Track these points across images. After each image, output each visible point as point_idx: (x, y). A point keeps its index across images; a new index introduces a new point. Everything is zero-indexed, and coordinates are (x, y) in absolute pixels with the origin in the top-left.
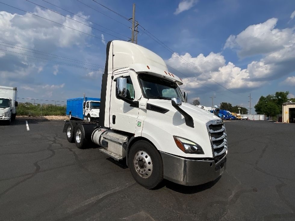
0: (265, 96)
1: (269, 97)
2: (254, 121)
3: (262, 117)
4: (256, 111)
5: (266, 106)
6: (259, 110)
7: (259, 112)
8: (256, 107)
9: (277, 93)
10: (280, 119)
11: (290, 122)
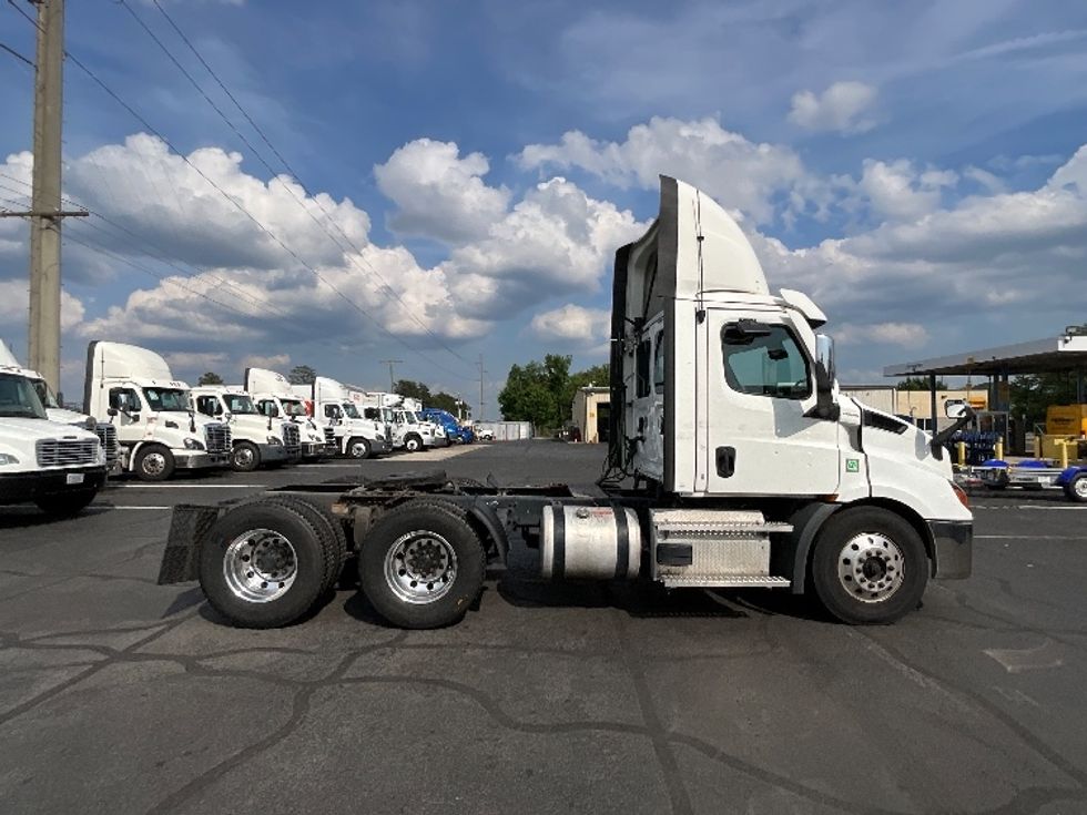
0: (523, 366)
1: (531, 368)
2: (506, 443)
3: (523, 430)
4: (503, 411)
5: (527, 395)
6: (511, 408)
7: (510, 414)
8: (503, 398)
9: (548, 358)
10: (577, 434)
11: (600, 440)
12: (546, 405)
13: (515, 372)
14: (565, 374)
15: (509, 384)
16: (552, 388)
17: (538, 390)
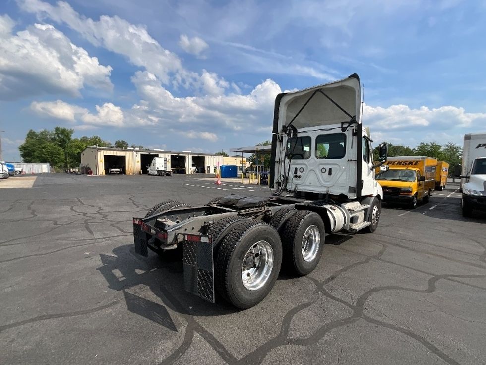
1: (44, 133)
3: (44, 168)
5: (44, 148)
8: (23, 149)
9: (57, 129)
11: (106, 174)
12: (59, 154)
13: (31, 135)
14: (70, 139)
15: (27, 141)
16: (60, 146)
17: (51, 146)
